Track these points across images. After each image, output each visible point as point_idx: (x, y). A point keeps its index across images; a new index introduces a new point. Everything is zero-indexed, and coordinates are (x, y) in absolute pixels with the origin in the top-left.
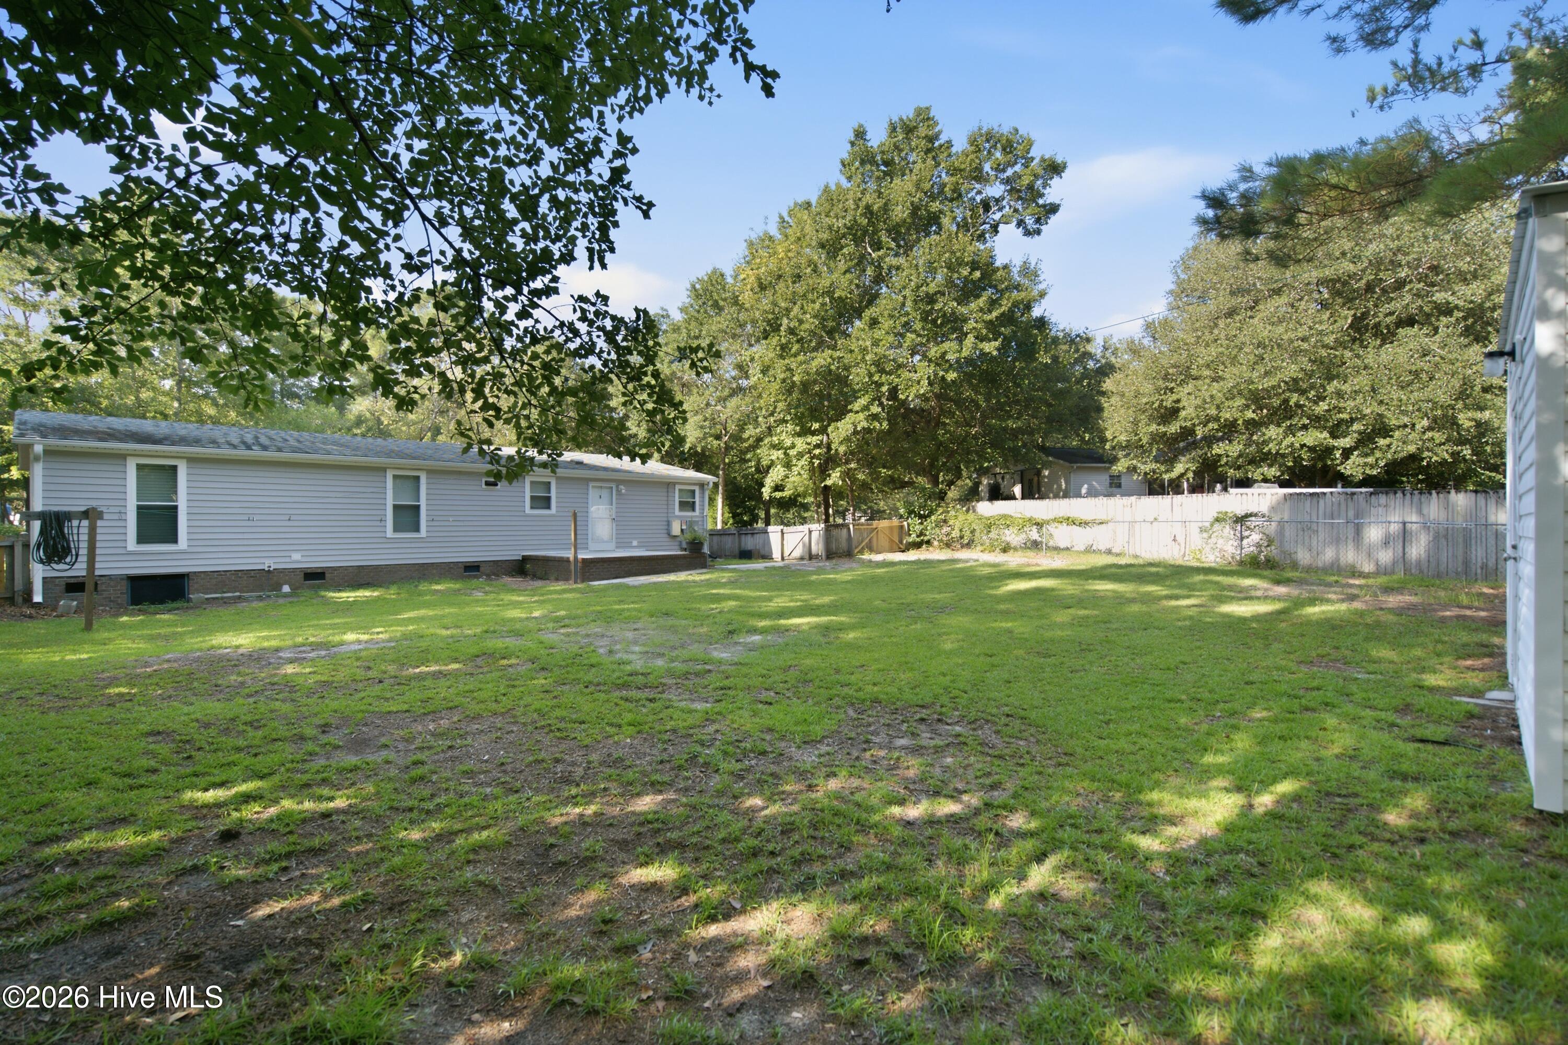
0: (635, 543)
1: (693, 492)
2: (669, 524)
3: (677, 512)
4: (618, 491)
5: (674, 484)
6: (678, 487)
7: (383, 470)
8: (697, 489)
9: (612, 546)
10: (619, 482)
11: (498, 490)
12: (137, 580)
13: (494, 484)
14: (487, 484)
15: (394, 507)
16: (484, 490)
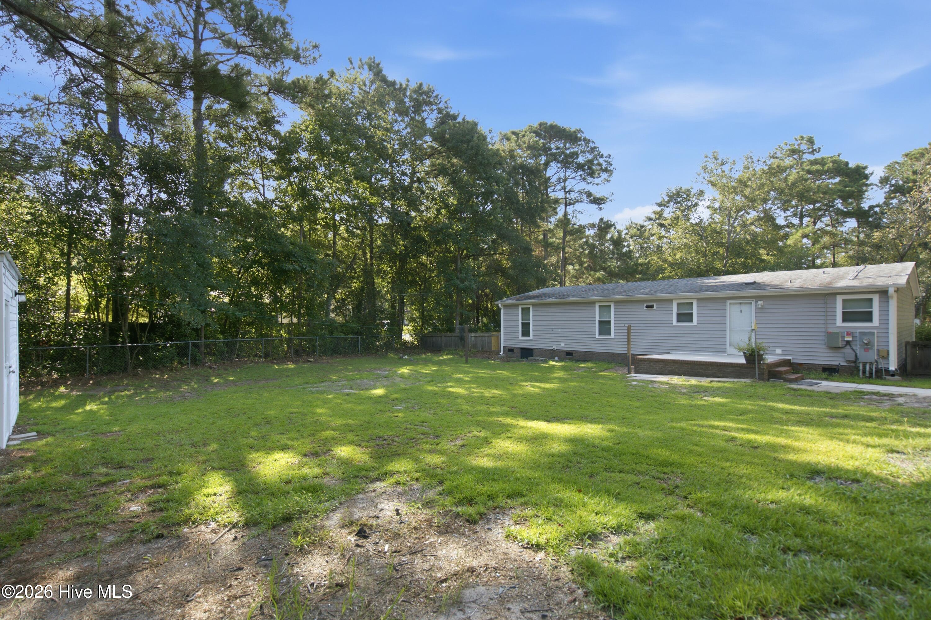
0: (779, 351)
1: (870, 301)
2: (826, 335)
3: (839, 323)
4: (757, 306)
6: (840, 297)
7: (594, 303)
8: (875, 297)
10: (758, 298)
11: (655, 310)
12: (522, 349)
13: (652, 307)
14: (647, 307)
15: (600, 322)
16: (645, 311)
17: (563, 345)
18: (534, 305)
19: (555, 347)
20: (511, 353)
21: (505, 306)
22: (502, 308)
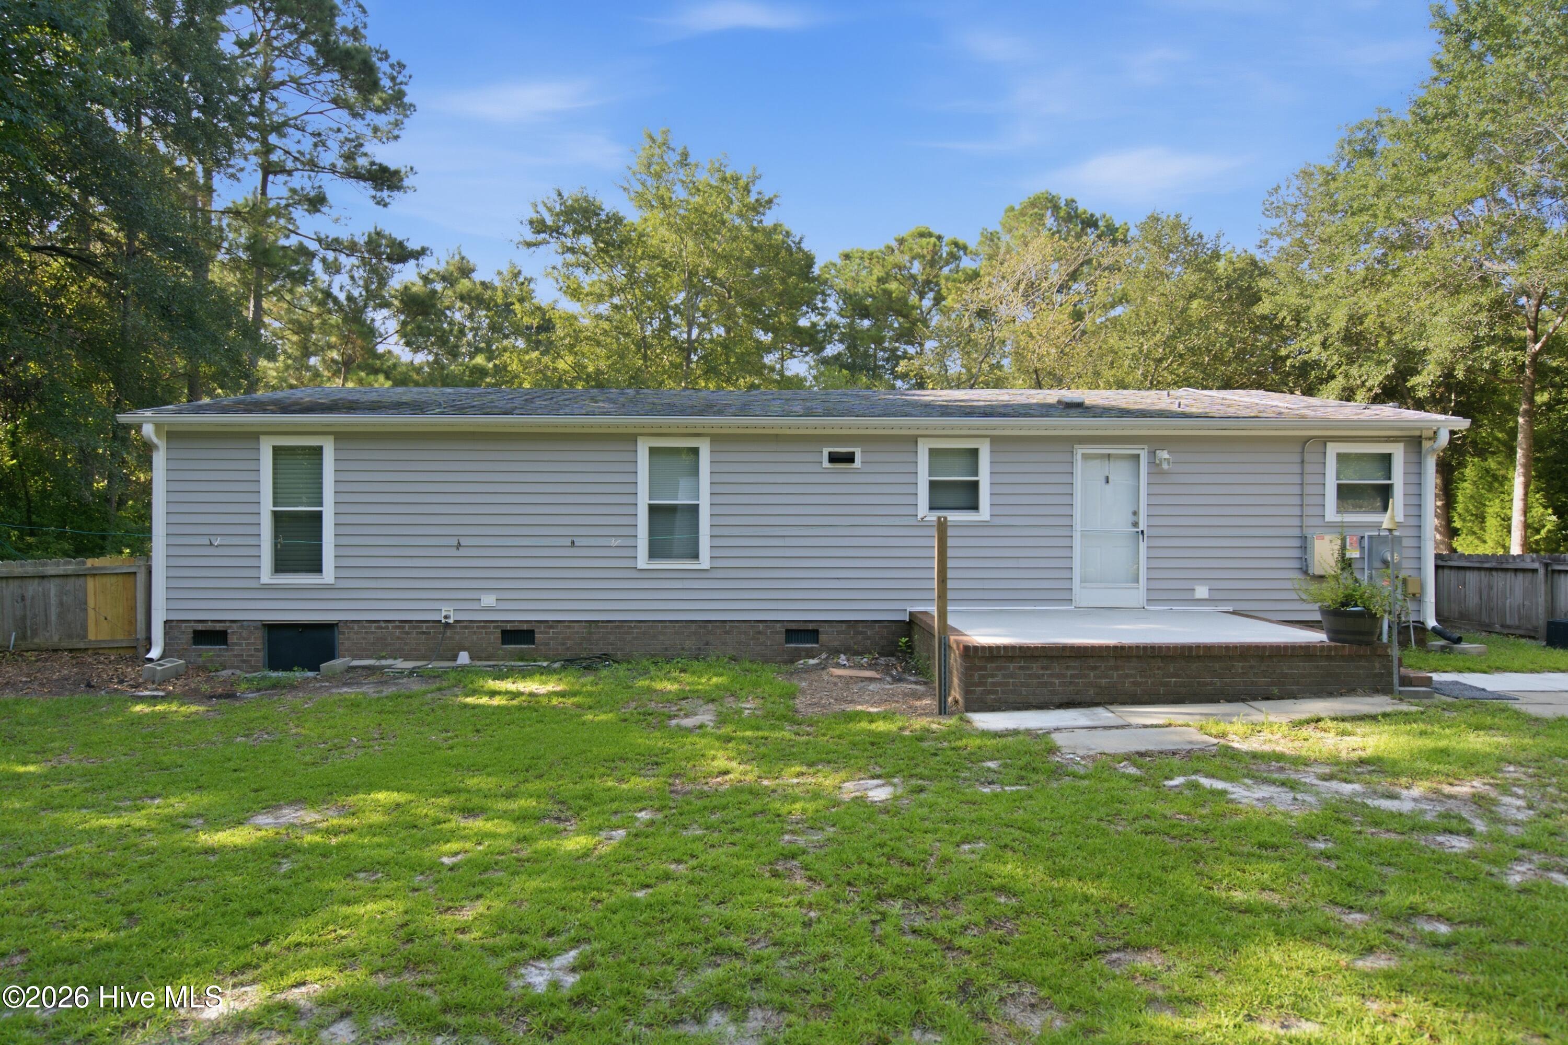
0: (1202, 592)
1: (1387, 459)
2: (1304, 545)
3: (1331, 513)
4: (1154, 463)
5: (1324, 441)
6: (1333, 450)
7: (631, 439)
8: (1398, 452)
9: (1137, 596)
10: (1155, 443)
11: (857, 472)
12: (274, 630)
13: (849, 458)
14: (835, 458)
15: (653, 509)
16: (826, 472)
17: (488, 600)
18: (342, 437)
19: (448, 612)
20: (209, 651)
21: (174, 436)
22: (161, 443)
